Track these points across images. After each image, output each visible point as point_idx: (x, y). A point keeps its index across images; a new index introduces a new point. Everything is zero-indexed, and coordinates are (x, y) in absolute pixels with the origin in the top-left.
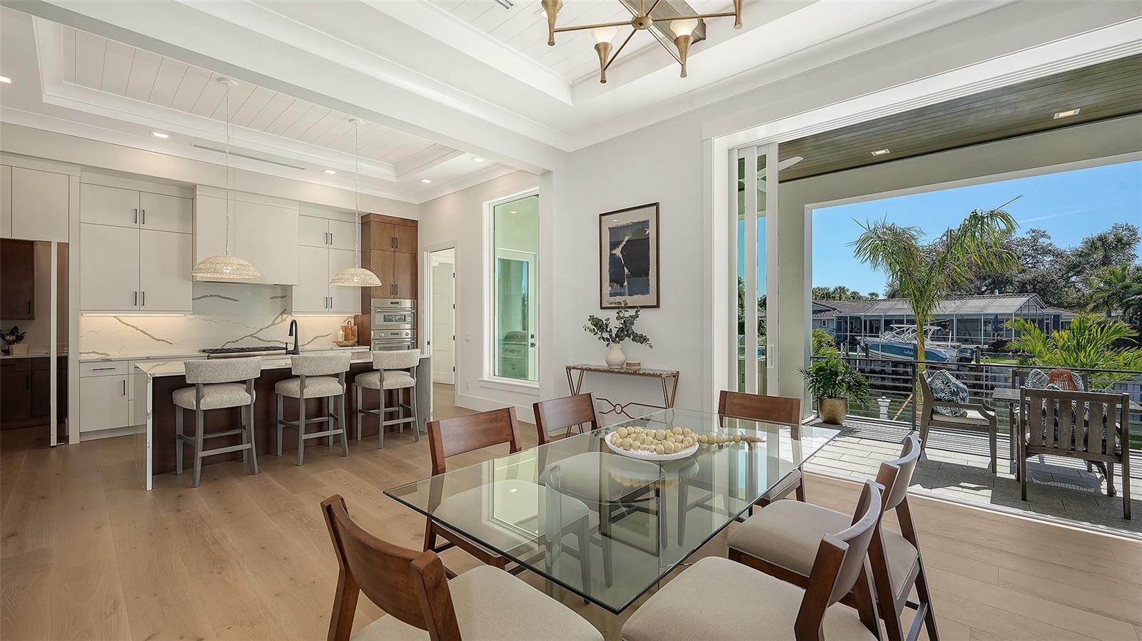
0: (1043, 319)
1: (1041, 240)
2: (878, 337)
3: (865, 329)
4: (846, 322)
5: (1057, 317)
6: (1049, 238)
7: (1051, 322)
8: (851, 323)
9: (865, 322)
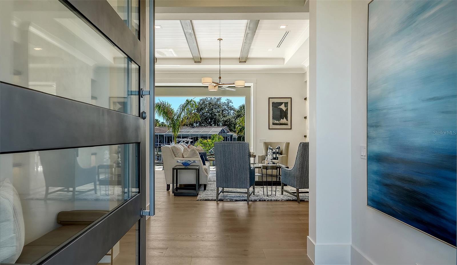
0: (227, 137)
1: (230, 104)
2: (170, 145)
3: (166, 142)
4: (157, 138)
5: (231, 136)
6: (232, 103)
7: (229, 138)
8: (160, 138)
9: (166, 137)
